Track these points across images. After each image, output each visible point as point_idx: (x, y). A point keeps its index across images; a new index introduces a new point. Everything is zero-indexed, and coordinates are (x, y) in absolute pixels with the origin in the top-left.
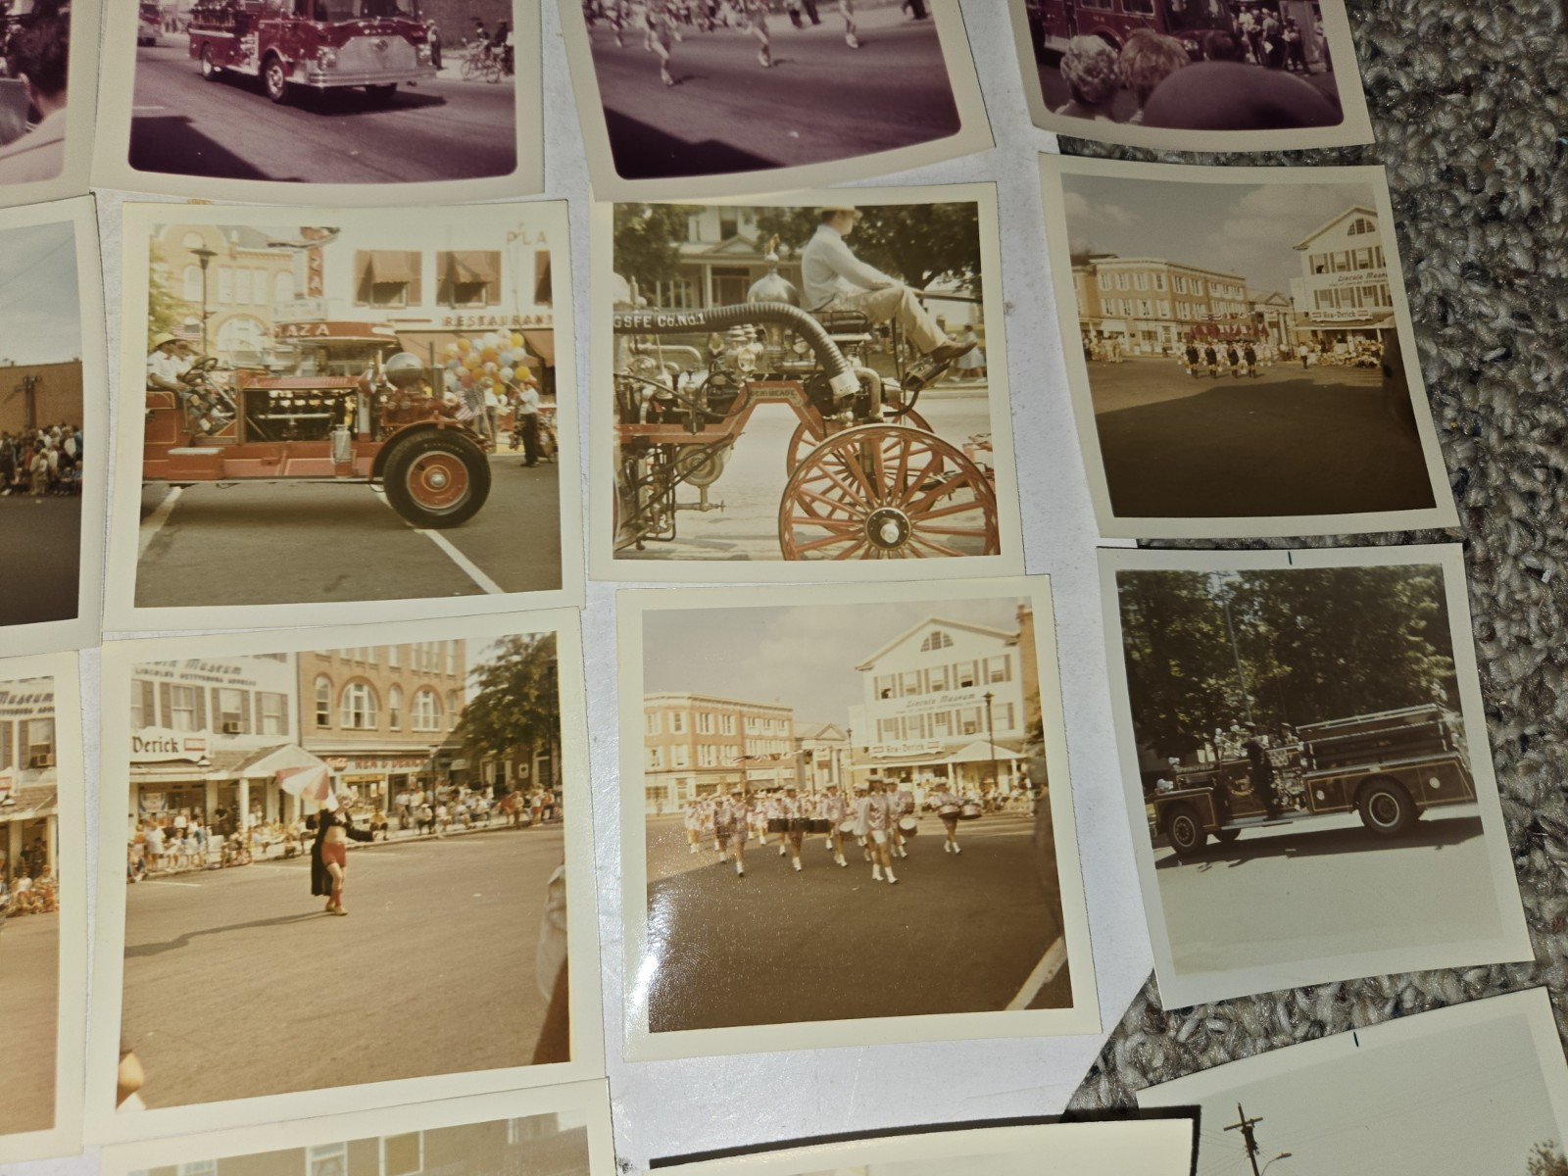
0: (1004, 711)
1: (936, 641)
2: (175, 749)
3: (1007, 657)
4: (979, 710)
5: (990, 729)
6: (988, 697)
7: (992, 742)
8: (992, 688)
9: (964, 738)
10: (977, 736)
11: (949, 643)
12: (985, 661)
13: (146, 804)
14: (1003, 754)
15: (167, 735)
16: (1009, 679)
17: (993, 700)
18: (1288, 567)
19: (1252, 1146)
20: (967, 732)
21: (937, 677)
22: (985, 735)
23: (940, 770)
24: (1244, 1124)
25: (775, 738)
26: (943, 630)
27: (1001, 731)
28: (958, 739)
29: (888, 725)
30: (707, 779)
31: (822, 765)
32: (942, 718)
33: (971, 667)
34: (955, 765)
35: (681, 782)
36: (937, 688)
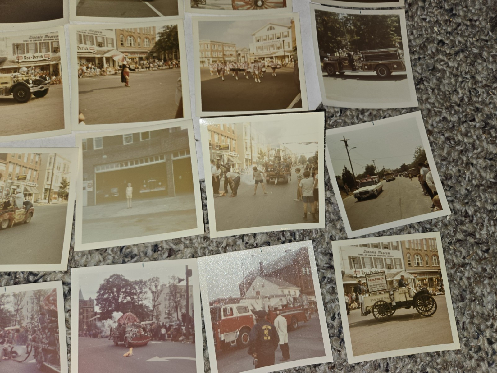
0: (287, 44)
1: (271, 28)
2: (87, 49)
3: (288, 32)
4: (281, 44)
5: (284, 48)
6: (283, 41)
7: (284, 51)
8: (285, 39)
9: (277, 50)
10: (281, 50)
11: (274, 28)
12: (283, 33)
13: (82, 61)
14: (287, 54)
15: (85, 46)
16: (288, 36)
17: (285, 42)
18: (359, 14)
19: (346, 145)
20: (278, 49)
21: (271, 36)
22: (283, 49)
23: (272, 58)
24: (345, 140)
25: (231, 51)
26: (273, 26)
27: (286, 48)
28: (275, 51)
29: (259, 48)
30: (215, 59)
31: (243, 57)
32: (272, 46)
33: (279, 34)
34: (275, 57)
35: (209, 60)
36: (271, 39)
